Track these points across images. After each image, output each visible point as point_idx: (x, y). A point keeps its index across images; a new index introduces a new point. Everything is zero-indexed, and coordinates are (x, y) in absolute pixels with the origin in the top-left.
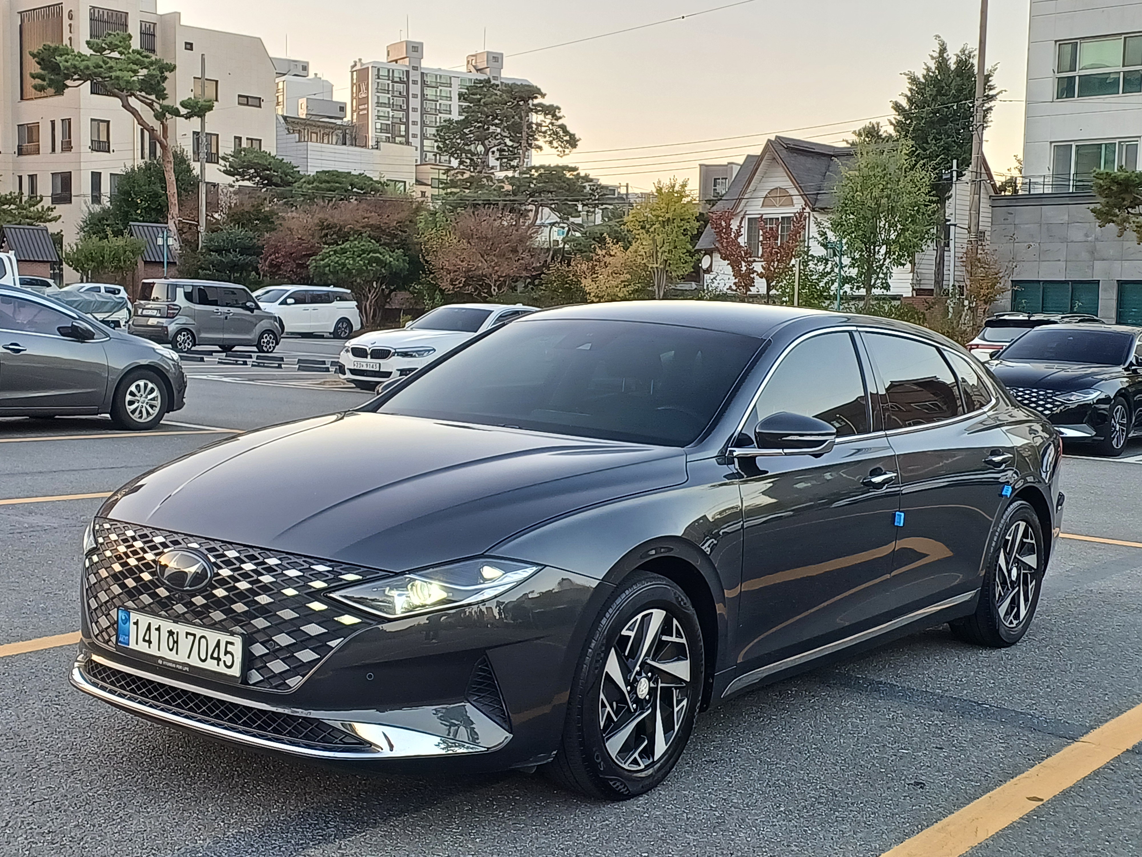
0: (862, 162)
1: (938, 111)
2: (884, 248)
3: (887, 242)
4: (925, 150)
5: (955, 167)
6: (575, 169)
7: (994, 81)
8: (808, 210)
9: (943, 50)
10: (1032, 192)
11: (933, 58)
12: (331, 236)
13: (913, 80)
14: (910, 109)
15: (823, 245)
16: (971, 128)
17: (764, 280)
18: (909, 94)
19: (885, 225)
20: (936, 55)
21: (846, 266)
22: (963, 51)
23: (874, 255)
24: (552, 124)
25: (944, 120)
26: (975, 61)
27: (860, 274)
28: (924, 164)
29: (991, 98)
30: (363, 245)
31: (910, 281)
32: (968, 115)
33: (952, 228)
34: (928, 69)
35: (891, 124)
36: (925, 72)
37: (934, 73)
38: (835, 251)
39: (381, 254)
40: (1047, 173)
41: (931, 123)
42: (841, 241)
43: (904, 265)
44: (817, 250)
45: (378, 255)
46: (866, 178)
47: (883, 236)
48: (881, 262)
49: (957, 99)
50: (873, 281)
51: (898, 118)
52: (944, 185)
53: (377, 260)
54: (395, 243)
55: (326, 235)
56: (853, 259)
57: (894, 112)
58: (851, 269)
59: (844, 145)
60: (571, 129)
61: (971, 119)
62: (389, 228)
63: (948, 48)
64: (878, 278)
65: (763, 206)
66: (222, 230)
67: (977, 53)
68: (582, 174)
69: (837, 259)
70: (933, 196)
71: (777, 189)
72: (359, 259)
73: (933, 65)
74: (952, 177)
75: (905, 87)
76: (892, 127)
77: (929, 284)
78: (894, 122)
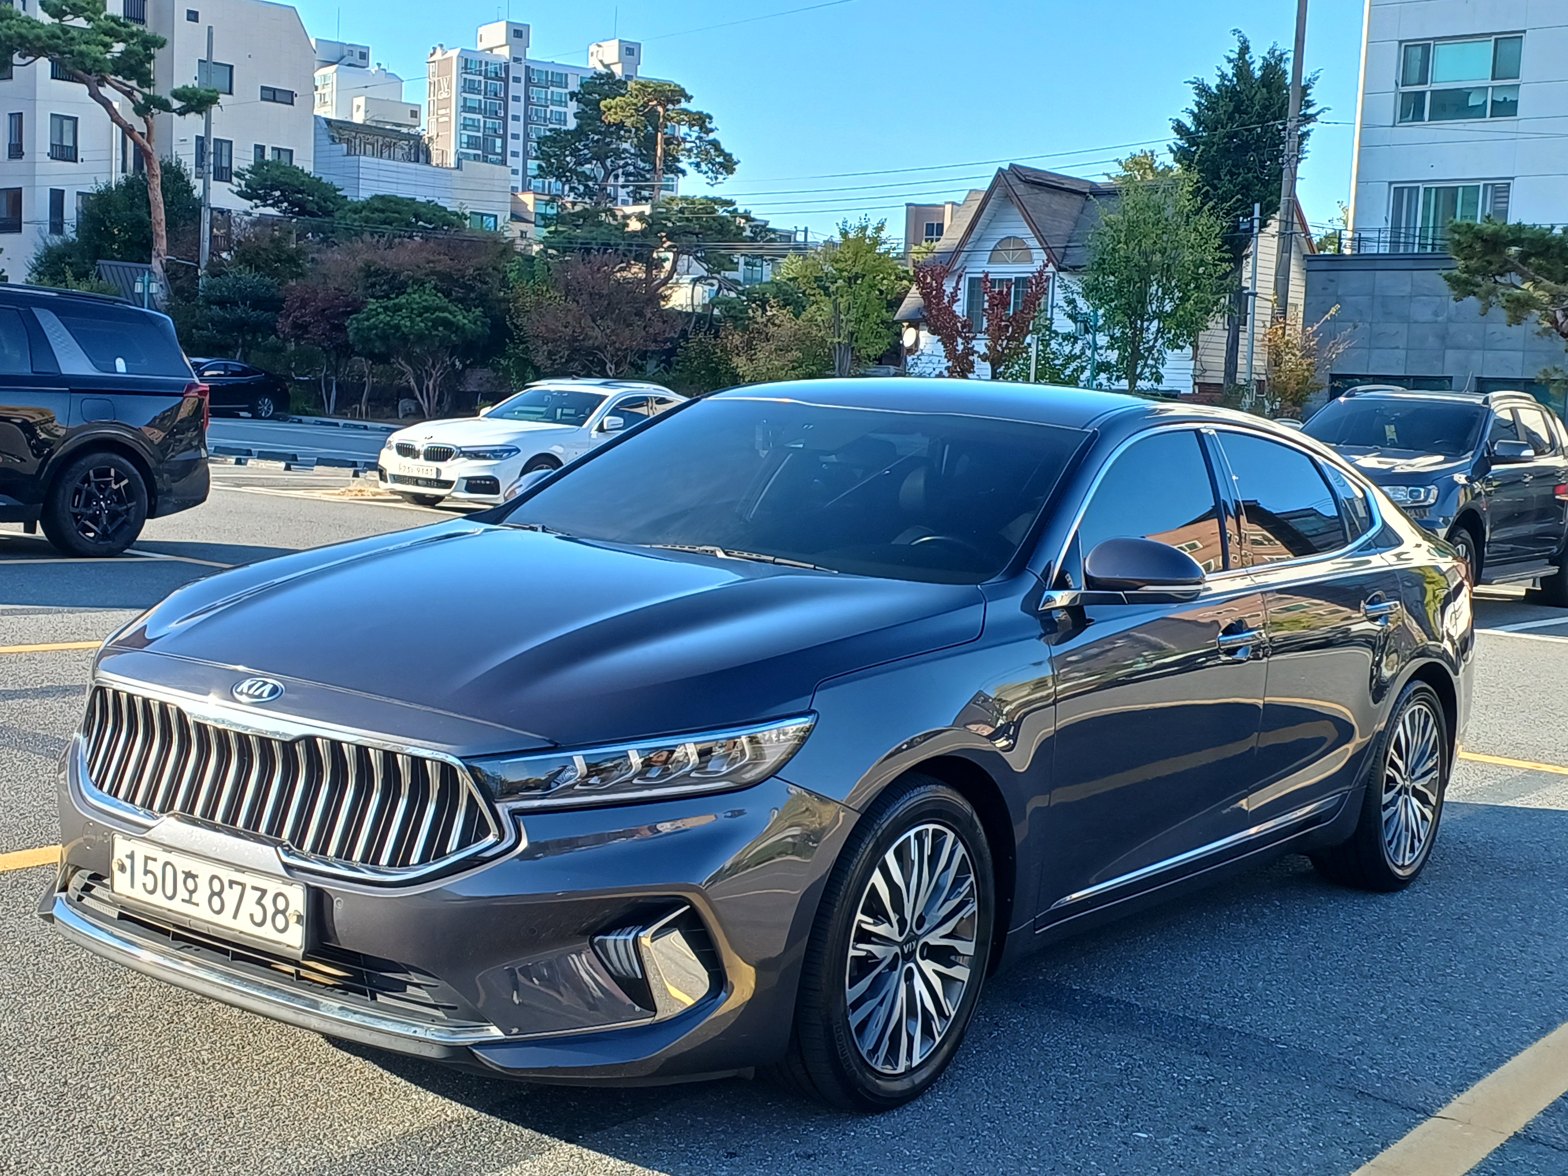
0: (1128, 201)
1: (1236, 134)
2: (1155, 325)
3: (1159, 315)
4: (1215, 188)
5: (1257, 214)
6: (731, 203)
7: (1314, 94)
8: (1051, 268)
9: (1244, 49)
10: (1362, 252)
11: (1230, 61)
12: (381, 286)
13: (1202, 89)
14: (1197, 131)
15: (1070, 316)
16: (1280, 160)
17: (988, 365)
18: (1196, 110)
19: (1157, 291)
20: (1233, 56)
21: (1101, 348)
22: (1272, 52)
23: (1141, 333)
24: (699, 138)
25: (1244, 148)
26: (1289, 67)
27: (1122, 359)
28: (1213, 208)
29: (1309, 118)
30: (426, 300)
31: (1191, 372)
32: (1277, 140)
33: (1250, 297)
34: (1223, 76)
35: (1171, 150)
36: (1218, 81)
37: (1231, 81)
38: (1087, 326)
39: (450, 313)
40: (1382, 225)
41: (1225, 152)
42: (1095, 312)
43: (1182, 348)
44: (1063, 324)
45: (446, 314)
46: (1132, 226)
47: (1154, 307)
48: (1151, 343)
49: (1262, 119)
50: (1139, 370)
51: (1180, 143)
52: (1241, 238)
53: (447, 324)
54: (472, 299)
55: (373, 285)
56: (1112, 337)
57: (1175, 135)
58: (1109, 351)
59: (1105, 179)
60: (726, 147)
61: (1281, 147)
62: (463, 277)
63: (1251, 45)
64: (1146, 365)
65: (989, 261)
66: (227, 274)
67: (1291, 55)
68: (741, 210)
69: (1089, 337)
70: (1226, 252)
71: (1009, 238)
72: (419, 319)
73: (1229, 70)
74: (1252, 227)
75: (1190, 100)
76: (1172, 155)
77: (1217, 377)
78: (1175, 149)
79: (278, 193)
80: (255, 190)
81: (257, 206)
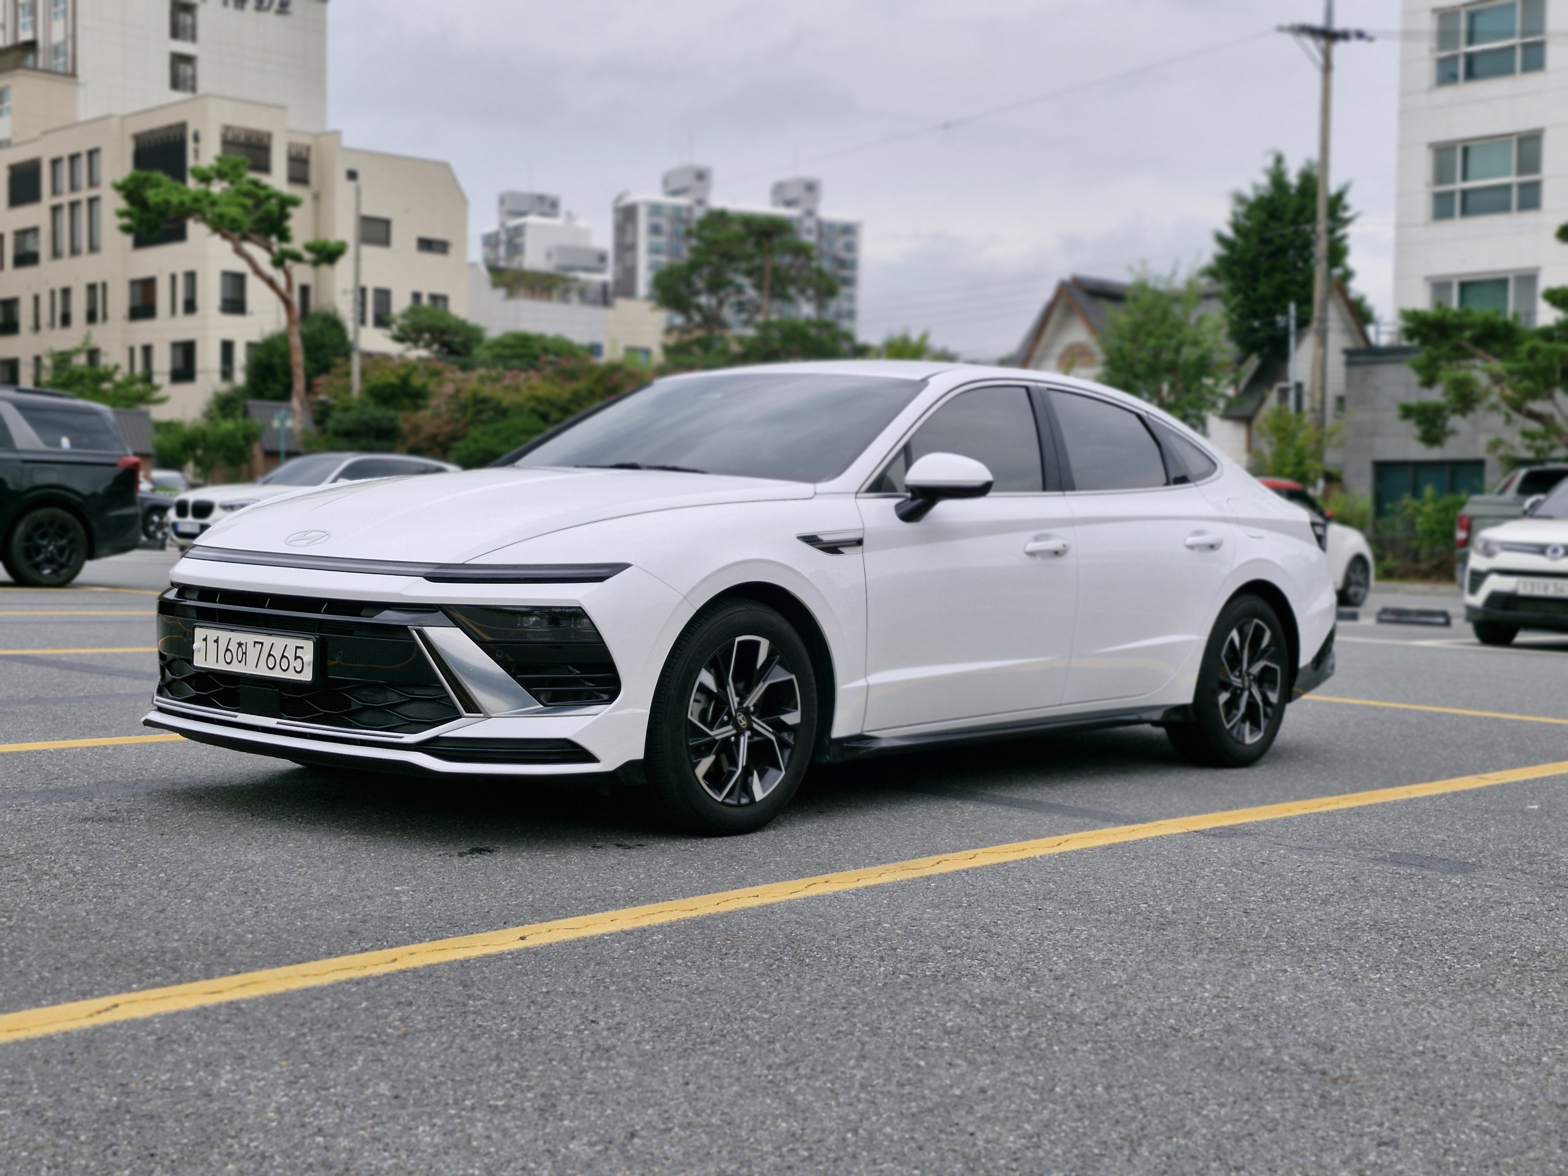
4: (1254, 291)
5: (1292, 313)
11: (1264, 172)
14: (1236, 240)
16: (1312, 262)
18: (1233, 219)
20: (1269, 168)
36: (1254, 191)
37: (1266, 191)
51: (1220, 250)
57: (1217, 245)
60: (827, 273)
61: (1312, 249)
63: (1285, 159)
71: (1074, 345)
74: (1289, 325)
78: (1214, 253)
79: (427, 336)
80: (406, 333)
81: (409, 349)
